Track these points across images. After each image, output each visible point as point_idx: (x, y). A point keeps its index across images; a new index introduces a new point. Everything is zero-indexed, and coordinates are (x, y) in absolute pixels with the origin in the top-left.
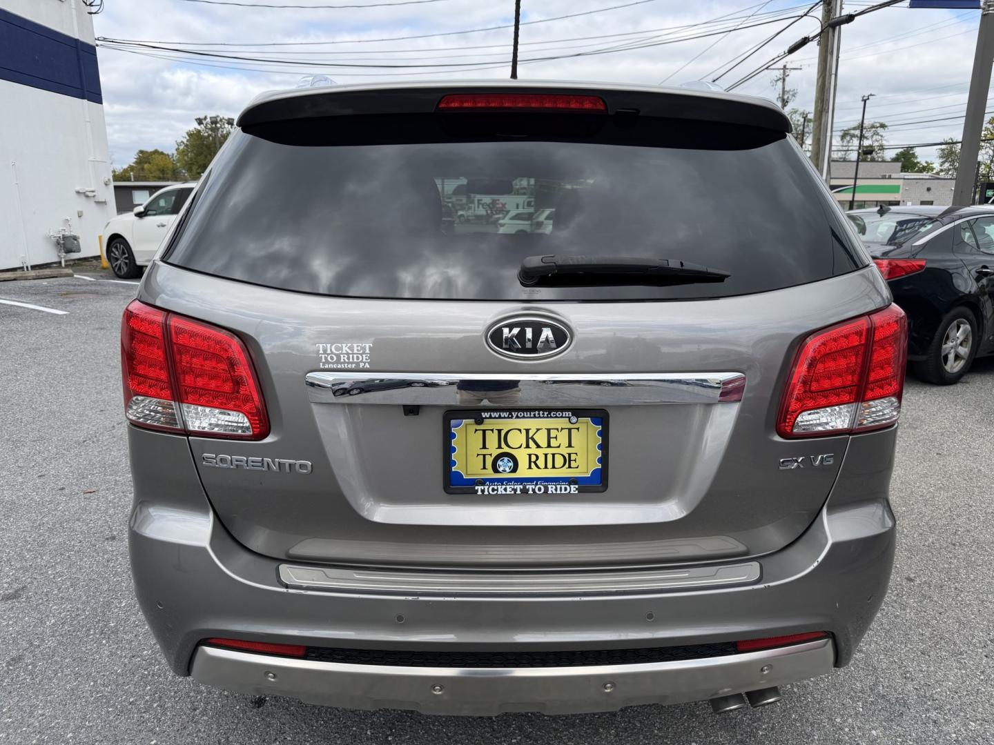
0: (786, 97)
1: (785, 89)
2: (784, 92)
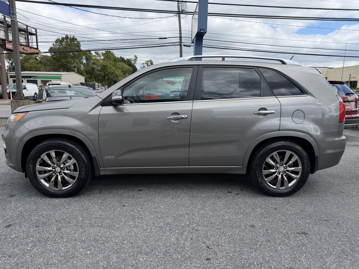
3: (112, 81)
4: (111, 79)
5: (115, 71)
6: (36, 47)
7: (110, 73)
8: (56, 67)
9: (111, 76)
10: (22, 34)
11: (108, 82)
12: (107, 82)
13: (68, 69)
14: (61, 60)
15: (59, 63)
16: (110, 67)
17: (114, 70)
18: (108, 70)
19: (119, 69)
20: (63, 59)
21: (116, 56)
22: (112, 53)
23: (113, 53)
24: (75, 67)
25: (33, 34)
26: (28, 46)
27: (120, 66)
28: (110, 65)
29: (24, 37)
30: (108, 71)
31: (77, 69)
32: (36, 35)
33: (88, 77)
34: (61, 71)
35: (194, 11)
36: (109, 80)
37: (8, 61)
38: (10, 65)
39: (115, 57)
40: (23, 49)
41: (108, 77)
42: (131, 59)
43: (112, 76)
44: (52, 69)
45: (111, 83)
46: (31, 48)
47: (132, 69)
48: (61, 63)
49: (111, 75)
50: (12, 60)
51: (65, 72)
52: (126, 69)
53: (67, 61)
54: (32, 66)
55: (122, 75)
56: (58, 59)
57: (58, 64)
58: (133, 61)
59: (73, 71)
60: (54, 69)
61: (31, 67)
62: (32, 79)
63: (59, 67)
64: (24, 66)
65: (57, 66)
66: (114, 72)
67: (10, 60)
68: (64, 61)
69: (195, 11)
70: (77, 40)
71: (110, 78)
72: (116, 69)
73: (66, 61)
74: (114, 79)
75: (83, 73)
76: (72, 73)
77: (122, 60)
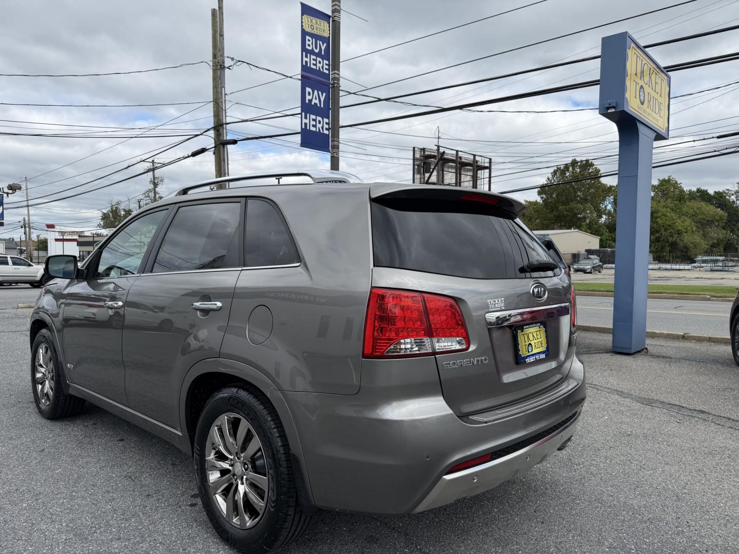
0: (156, 181)
1: (155, 176)
2: (154, 178)
3: (667, 244)
4: (663, 240)
5: (675, 221)
7: (663, 226)
8: (547, 221)
9: (664, 233)
11: (657, 247)
12: (655, 246)
14: (558, 208)
15: (555, 213)
16: (665, 213)
17: (673, 220)
18: (659, 220)
19: (687, 216)
20: (561, 206)
21: (686, 188)
22: (676, 182)
23: (678, 183)
24: (584, 218)
25: (485, 168)
27: (692, 208)
28: (664, 210)
30: (657, 222)
32: (489, 168)
33: (611, 238)
34: (555, 227)
36: (659, 241)
39: (682, 191)
41: (658, 235)
42: (727, 192)
43: (667, 233)
44: (540, 225)
45: (662, 248)
47: (726, 214)
48: (556, 214)
49: (665, 231)
51: (563, 229)
52: (708, 216)
53: (570, 209)
55: (694, 229)
56: (553, 206)
57: (551, 216)
58: (733, 195)
60: (543, 224)
63: (553, 222)
65: (550, 220)
66: (674, 223)
68: (564, 208)
70: (594, 165)
71: (663, 238)
72: (680, 218)
73: (568, 209)
74: (671, 239)
75: (600, 230)
76: (573, 230)
77: (702, 195)
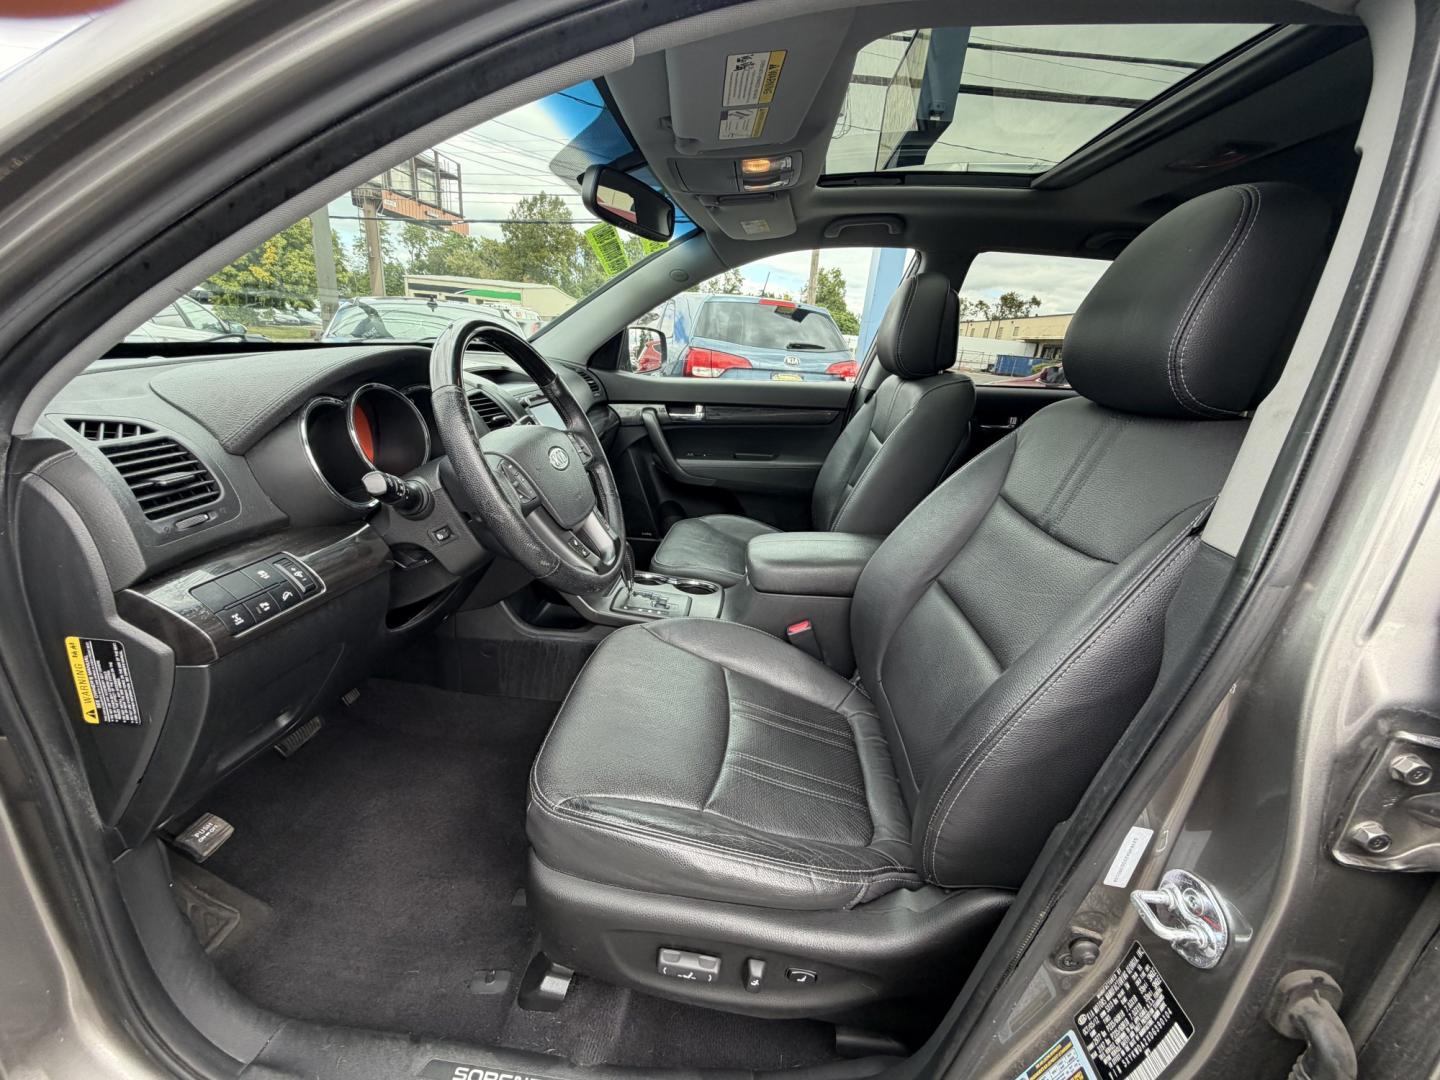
6: (458, 212)
8: (514, 270)
10: (426, 175)
13: (541, 277)
14: (527, 254)
15: (523, 260)
20: (531, 252)
24: (556, 272)
25: (451, 177)
26: (438, 207)
29: (431, 182)
31: (562, 278)
32: (458, 179)
34: (525, 279)
35: (891, 76)
37: (411, 248)
38: (414, 258)
40: (426, 213)
44: (506, 274)
46: (445, 212)
48: (526, 262)
50: (418, 246)
53: (541, 257)
54: (461, 263)
56: (519, 250)
59: (552, 282)
61: (460, 268)
62: (456, 295)
63: (522, 271)
64: (445, 263)
65: (517, 268)
67: (414, 247)
68: (534, 256)
69: (896, 75)
73: (538, 257)
75: (574, 290)
76: (548, 286)
